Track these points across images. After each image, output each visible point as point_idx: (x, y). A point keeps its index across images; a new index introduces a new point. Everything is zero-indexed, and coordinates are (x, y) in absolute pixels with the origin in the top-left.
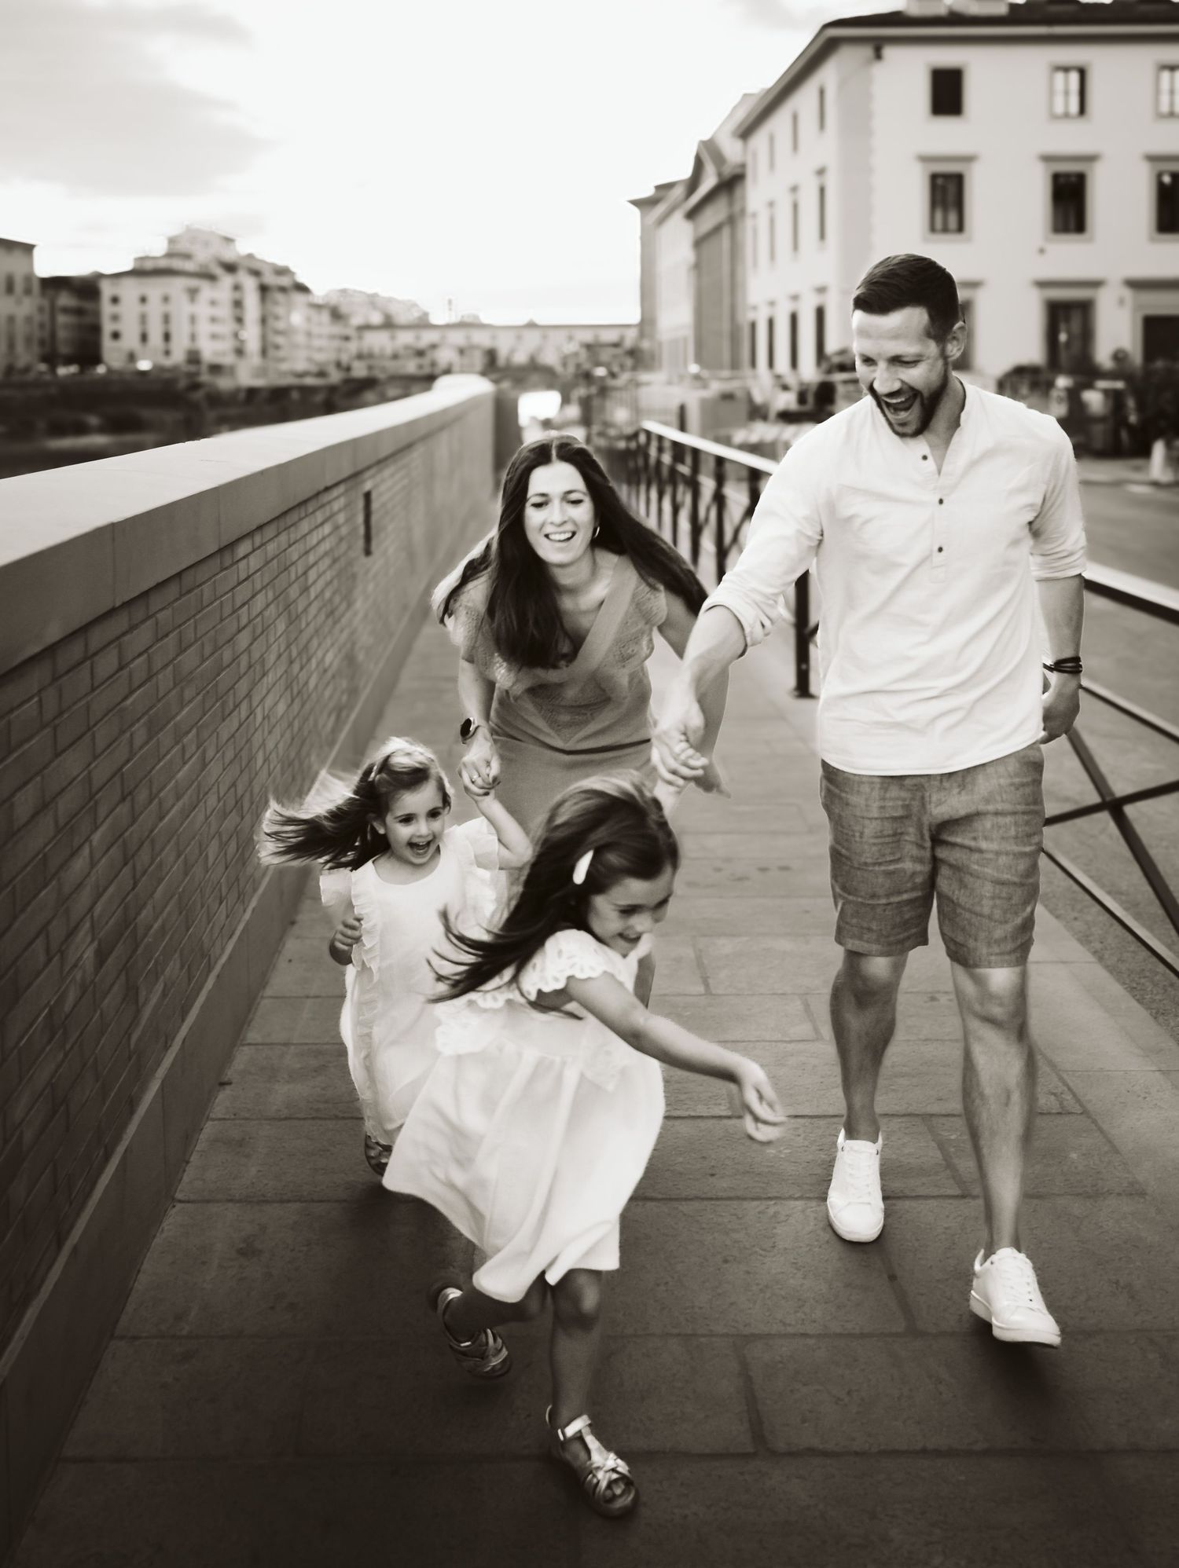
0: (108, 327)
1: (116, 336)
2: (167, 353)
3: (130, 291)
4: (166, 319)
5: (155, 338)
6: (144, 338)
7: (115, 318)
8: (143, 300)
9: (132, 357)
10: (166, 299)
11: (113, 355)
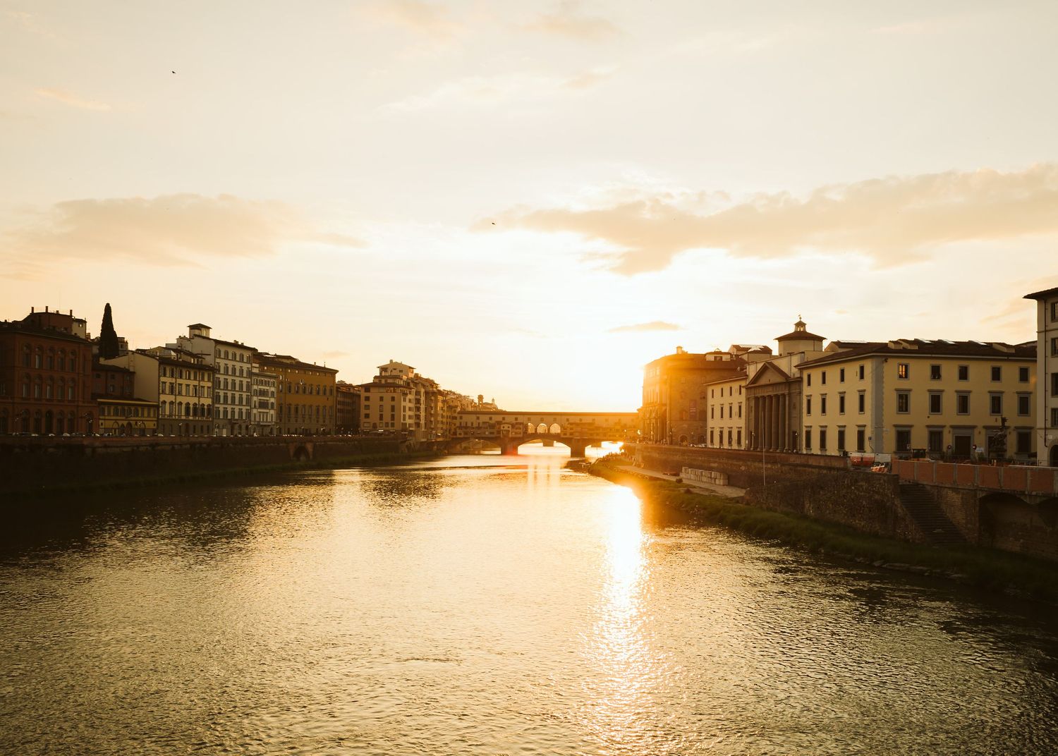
0: (363, 412)
1: (367, 416)
2: (393, 425)
3: (375, 395)
4: (393, 408)
5: (387, 418)
6: (381, 417)
7: (367, 407)
8: (381, 399)
9: (375, 426)
10: (393, 399)
11: (365, 425)
